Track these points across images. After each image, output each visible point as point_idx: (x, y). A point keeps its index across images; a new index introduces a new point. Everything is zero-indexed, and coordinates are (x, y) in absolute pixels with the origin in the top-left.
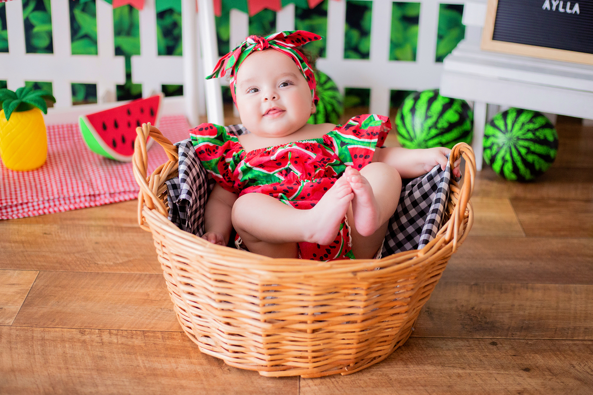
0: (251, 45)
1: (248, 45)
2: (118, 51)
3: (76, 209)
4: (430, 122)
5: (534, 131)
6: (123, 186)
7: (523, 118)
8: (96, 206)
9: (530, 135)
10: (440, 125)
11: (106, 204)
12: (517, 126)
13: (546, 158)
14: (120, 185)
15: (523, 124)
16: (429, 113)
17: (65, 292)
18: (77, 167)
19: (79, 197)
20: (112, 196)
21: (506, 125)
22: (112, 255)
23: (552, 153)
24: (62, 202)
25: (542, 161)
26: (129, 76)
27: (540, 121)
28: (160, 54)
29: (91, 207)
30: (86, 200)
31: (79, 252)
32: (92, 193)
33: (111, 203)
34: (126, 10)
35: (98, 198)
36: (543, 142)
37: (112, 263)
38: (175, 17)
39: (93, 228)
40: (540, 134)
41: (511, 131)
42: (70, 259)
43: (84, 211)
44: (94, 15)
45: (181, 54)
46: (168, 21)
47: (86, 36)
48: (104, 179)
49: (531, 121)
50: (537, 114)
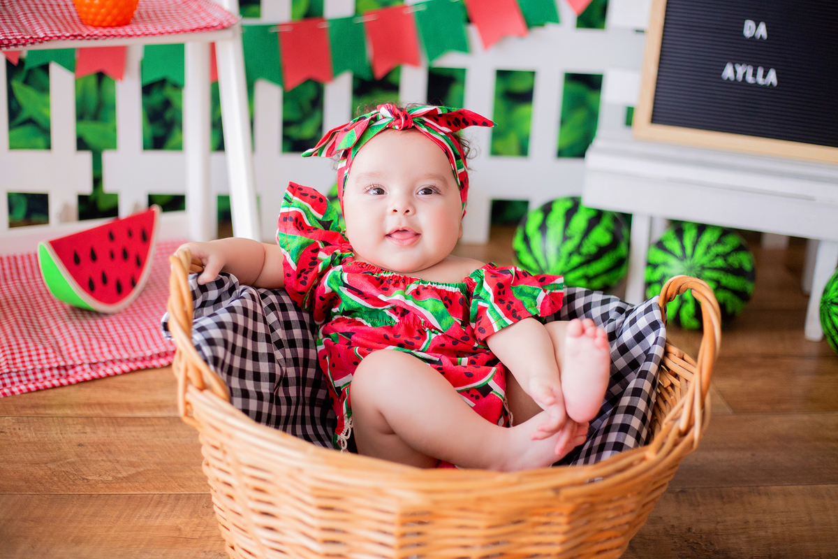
0: (384, 118)
1: (380, 117)
2: (82, 144)
3: (38, 389)
4: (570, 245)
5: (725, 256)
6: (110, 351)
7: (708, 237)
8: (70, 384)
9: (719, 262)
10: (585, 250)
11: (85, 381)
12: (700, 250)
13: (741, 295)
14: (105, 350)
15: (709, 247)
16: (569, 232)
17: (41, 529)
18: (31, 322)
19: (42, 371)
20: (94, 367)
21: (683, 248)
22: (109, 463)
23: (750, 287)
24: (16, 379)
25: (737, 301)
26: (97, 181)
27: (732, 241)
28: (145, 148)
29: (62, 385)
30: (53, 376)
31: (53, 461)
32: (62, 364)
33: (93, 379)
34: (92, 81)
35: (71, 372)
36: (738, 272)
37: (110, 478)
38: (169, 92)
39: (70, 421)
40: (734, 260)
41: (692, 255)
42: (41, 473)
43: (51, 393)
44: (44, 89)
45: (179, 147)
46: (156, 98)
47: (31, 121)
48: (78, 342)
49: (719, 241)
50: (726, 232)
